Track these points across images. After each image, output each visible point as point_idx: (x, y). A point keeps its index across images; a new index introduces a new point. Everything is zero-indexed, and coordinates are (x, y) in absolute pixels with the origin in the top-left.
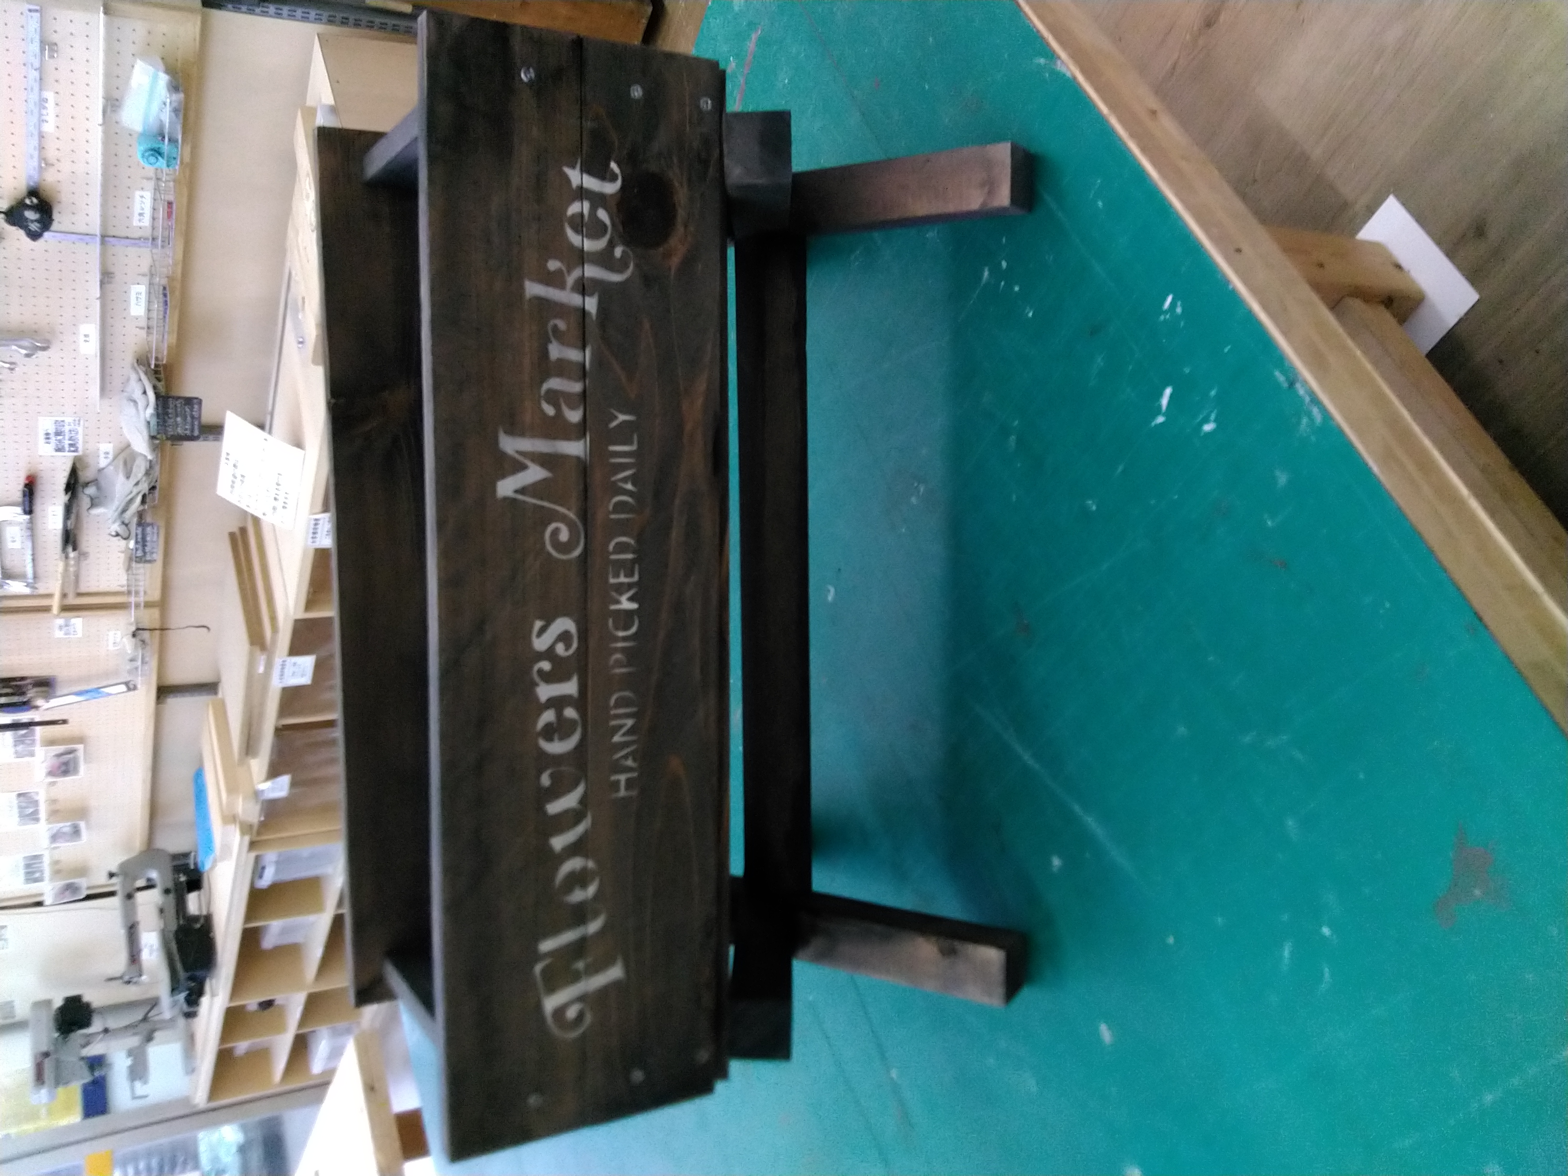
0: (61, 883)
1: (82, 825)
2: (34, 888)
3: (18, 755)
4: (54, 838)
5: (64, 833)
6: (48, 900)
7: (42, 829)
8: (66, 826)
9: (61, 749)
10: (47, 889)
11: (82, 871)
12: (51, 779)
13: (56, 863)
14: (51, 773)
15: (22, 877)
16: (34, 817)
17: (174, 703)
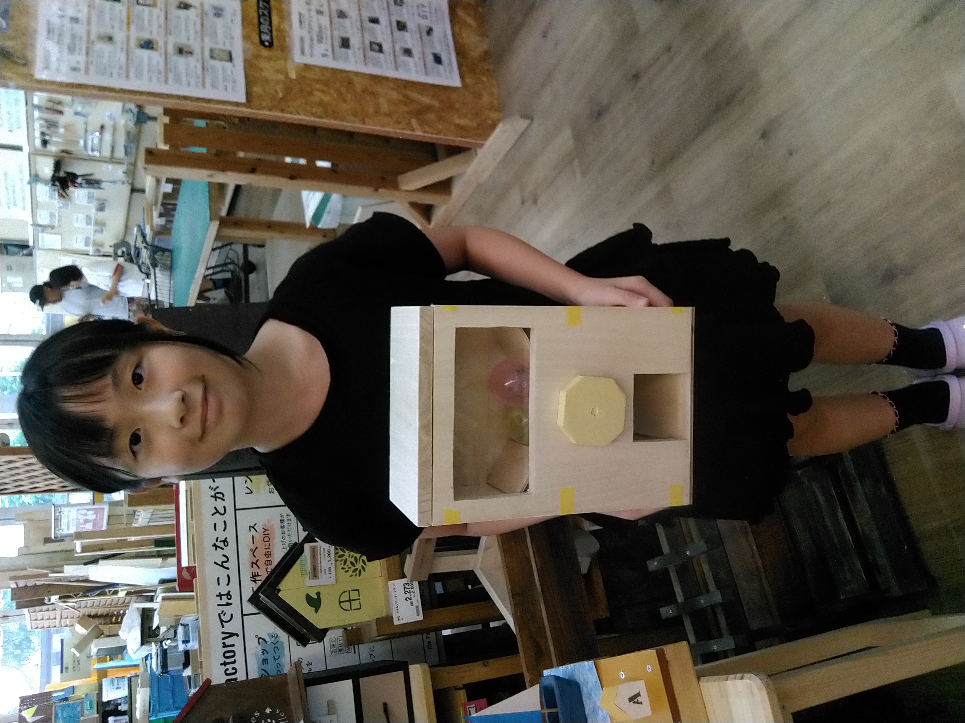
0: (95, 248)
1: (104, 229)
2: (87, 248)
3: (88, 203)
4: (95, 231)
5: (98, 231)
6: (91, 253)
7: (92, 228)
8: (99, 228)
9: (101, 202)
10: (91, 249)
11: (102, 245)
12: (96, 212)
13: (94, 241)
14: (97, 210)
15: (83, 244)
16: (90, 224)
17: (136, 195)
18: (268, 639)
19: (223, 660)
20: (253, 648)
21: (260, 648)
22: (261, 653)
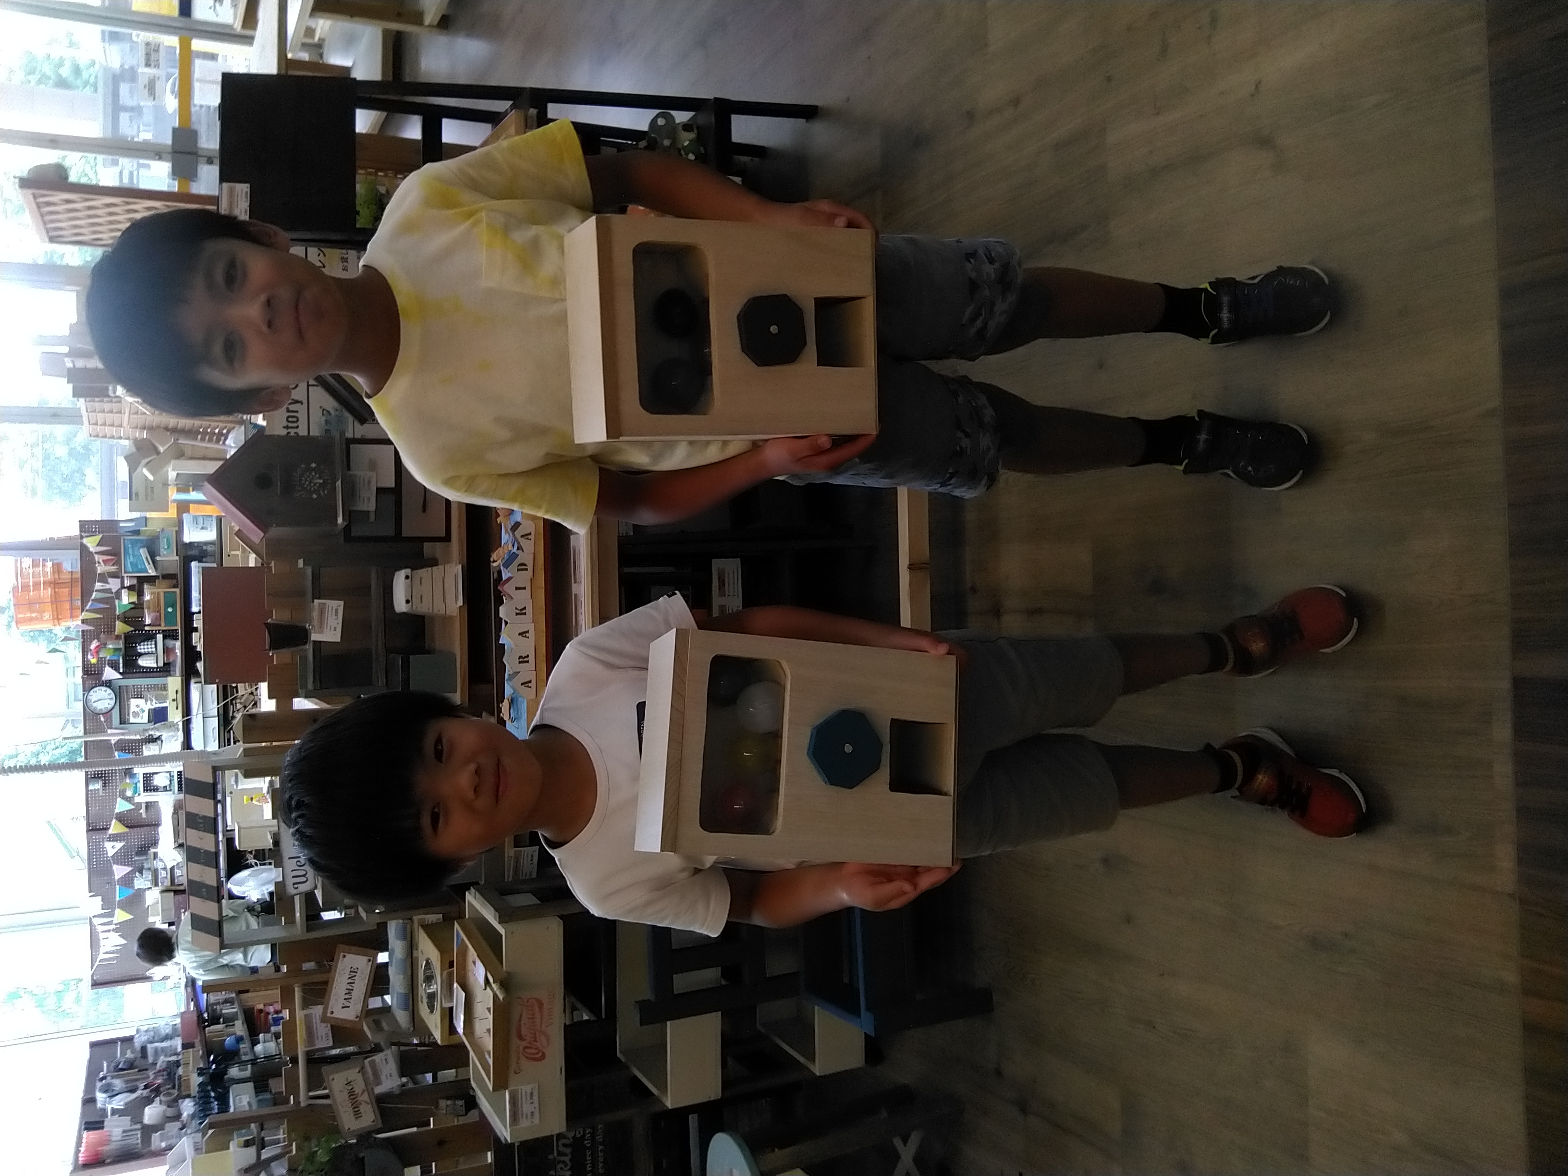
18: (332, 412)
19: (285, 423)
20: (317, 417)
21: (324, 418)
22: (323, 423)
